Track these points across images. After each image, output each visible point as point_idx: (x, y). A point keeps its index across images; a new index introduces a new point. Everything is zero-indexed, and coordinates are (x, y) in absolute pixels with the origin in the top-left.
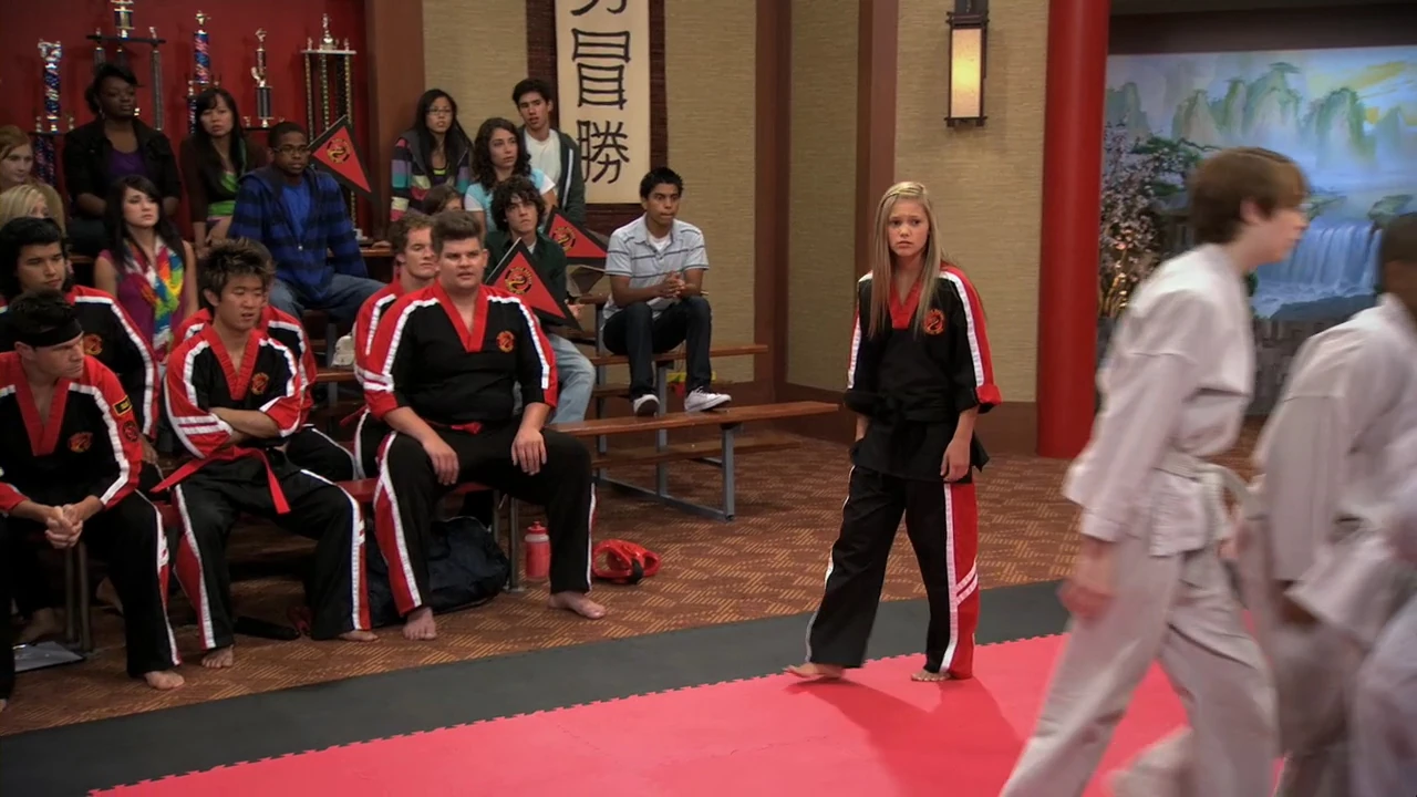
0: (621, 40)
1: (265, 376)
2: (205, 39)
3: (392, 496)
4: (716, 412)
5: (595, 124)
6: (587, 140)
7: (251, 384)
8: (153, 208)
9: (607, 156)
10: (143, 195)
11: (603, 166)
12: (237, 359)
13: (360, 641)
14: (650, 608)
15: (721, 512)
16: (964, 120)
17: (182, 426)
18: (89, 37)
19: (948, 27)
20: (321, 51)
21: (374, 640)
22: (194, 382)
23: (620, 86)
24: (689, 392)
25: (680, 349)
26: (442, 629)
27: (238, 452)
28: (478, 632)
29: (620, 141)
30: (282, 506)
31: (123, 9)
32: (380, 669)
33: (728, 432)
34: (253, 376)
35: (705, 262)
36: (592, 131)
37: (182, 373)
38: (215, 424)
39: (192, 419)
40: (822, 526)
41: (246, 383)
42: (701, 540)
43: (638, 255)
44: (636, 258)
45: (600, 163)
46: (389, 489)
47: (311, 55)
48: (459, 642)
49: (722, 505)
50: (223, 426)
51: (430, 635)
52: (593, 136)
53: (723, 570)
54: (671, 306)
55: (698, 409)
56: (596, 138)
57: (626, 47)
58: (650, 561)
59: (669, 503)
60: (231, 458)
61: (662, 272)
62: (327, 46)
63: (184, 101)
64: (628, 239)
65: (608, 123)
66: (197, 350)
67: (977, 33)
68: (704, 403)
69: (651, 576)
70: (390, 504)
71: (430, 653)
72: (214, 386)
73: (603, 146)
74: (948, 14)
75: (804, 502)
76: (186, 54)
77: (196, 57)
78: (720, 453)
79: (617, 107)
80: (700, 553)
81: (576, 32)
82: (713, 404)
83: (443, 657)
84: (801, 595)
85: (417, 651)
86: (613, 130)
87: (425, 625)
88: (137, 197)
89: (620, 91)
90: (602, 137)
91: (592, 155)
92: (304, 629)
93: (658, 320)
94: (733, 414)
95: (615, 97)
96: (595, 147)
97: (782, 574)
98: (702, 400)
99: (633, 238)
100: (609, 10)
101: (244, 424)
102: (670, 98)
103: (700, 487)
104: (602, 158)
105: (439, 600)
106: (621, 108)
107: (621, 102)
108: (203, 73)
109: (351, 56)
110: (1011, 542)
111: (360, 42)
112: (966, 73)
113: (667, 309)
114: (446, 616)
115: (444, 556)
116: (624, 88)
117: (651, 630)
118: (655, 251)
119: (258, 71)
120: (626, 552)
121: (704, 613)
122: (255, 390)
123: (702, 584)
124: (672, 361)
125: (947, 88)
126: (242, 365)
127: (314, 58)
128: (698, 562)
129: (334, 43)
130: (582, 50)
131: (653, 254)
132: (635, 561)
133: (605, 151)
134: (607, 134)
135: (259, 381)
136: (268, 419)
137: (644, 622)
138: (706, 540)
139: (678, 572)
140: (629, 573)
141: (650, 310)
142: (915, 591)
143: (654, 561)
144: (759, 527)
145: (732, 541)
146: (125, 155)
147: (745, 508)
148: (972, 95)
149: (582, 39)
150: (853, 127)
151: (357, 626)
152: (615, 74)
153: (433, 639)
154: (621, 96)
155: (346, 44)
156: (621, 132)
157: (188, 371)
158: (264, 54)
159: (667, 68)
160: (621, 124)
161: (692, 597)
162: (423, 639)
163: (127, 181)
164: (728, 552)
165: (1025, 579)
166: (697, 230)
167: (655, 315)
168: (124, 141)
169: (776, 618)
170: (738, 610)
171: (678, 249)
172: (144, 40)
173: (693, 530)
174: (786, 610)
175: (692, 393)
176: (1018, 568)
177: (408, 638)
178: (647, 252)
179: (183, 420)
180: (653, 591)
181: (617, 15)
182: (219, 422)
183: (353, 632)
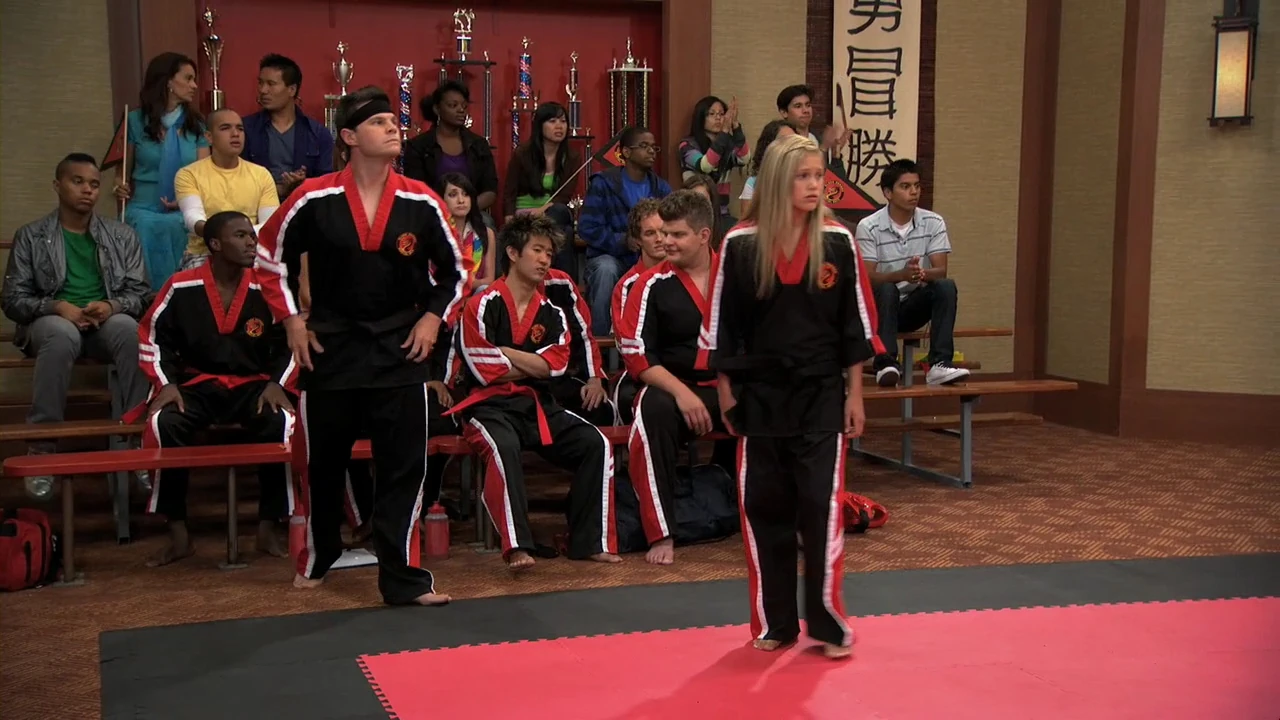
0: (894, 56)
1: (542, 327)
2: (528, 61)
3: (644, 438)
4: (954, 386)
5: (866, 133)
6: (859, 147)
7: (530, 332)
8: (467, 201)
9: (877, 161)
10: (460, 190)
11: (872, 170)
12: (521, 311)
13: (607, 561)
14: (870, 553)
15: (959, 480)
16: (1229, 120)
17: (470, 355)
18: (435, 61)
19: (1213, 31)
20: (623, 69)
21: (619, 562)
22: (484, 321)
23: (891, 97)
24: (931, 366)
25: (926, 328)
26: (680, 558)
27: (514, 388)
28: (713, 561)
29: (889, 147)
30: (546, 438)
31: (463, 37)
32: (617, 583)
33: (967, 405)
34: (533, 325)
35: (948, 246)
36: (863, 138)
37: (477, 313)
38: (499, 356)
39: (481, 350)
40: (1058, 496)
41: (526, 331)
42: (934, 502)
43: (882, 242)
44: (881, 244)
45: (868, 167)
46: (642, 432)
47: (615, 73)
48: (692, 568)
49: (960, 474)
50: (505, 360)
51: (666, 561)
52: (863, 142)
53: (950, 526)
54: (918, 288)
55: (939, 382)
56: (866, 145)
57: (898, 62)
58: (879, 514)
59: (912, 471)
60: (509, 393)
61: (905, 256)
62: (629, 66)
63: (508, 114)
64: (873, 227)
65: (878, 132)
66: (491, 296)
67: (1244, 35)
68: (944, 377)
69: (879, 527)
70: (642, 444)
71: (665, 574)
72: (500, 328)
73: (873, 151)
74: (1216, 18)
75: (1047, 477)
76: (513, 74)
77: (521, 76)
78: (959, 425)
79: (888, 116)
80: (931, 512)
81: (851, 50)
82: (952, 377)
83: (676, 578)
84: (1020, 550)
85: (654, 573)
86: (883, 137)
87: (664, 553)
88: (454, 190)
89: (891, 102)
90: (872, 144)
91: (862, 160)
92: (563, 550)
93: (905, 301)
94: (970, 388)
95: (886, 108)
96: (864, 153)
97: (1006, 532)
98: (943, 373)
99: (877, 226)
100: (883, 28)
101: (521, 361)
102: (939, 108)
103: (947, 461)
104: (871, 162)
105: (682, 533)
106: (891, 117)
107: (891, 113)
108: (525, 90)
109: (648, 73)
110: (1250, 519)
111: (657, 61)
112: (1231, 74)
113: (914, 292)
114: (685, 548)
115: (689, 495)
116: (894, 99)
117: (868, 569)
118: (899, 237)
119: (570, 88)
120: (855, 503)
121: (921, 559)
122: (533, 338)
123: (925, 537)
124: (918, 341)
125: (1212, 90)
126: (525, 317)
127: (617, 75)
128: (927, 519)
129: (635, 62)
130: (856, 65)
131: (896, 239)
132: (863, 511)
133: (875, 156)
134: (877, 140)
135: (538, 331)
136: (542, 360)
137: (862, 563)
138: (941, 502)
139: (905, 526)
140: (856, 521)
141: (898, 292)
142: (1137, 553)
143: (882, 513)
144: (995, 494)
145: (965, 503)
146: (451, 158)
147: (982, 478)
148: (1238, 95)
149: (857, 55)
150: (1114, 133)
151: (605, 549)
152: (886, 87)
153: (671, 564)
154: (891, 107)
155: (645, 63)
156: (890, 139)
157: (482, 310)
158: (576, 73)
159: (936, 81)
160: (890, 133)
161: (914, 545)
162: (661, 564)
163: (449, 177)
164: (959, 512)
165: (1257, 550)
166: (941, 218)
167: (902, 297)
168: (451, 146)
169: (990, 566)
170: (954, 558)
171: (921, 235)
172: (478, 63)
173: (929, 494)
174: (1002, 561)
175: (934, 367)
176: (1251, 540)
177: (649, 562)
178: (891, 239)
179: (473, 350)
180: (878, 539)
181: (892, 33)
182: (502, 356)
183: (602, 554)
